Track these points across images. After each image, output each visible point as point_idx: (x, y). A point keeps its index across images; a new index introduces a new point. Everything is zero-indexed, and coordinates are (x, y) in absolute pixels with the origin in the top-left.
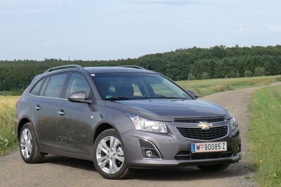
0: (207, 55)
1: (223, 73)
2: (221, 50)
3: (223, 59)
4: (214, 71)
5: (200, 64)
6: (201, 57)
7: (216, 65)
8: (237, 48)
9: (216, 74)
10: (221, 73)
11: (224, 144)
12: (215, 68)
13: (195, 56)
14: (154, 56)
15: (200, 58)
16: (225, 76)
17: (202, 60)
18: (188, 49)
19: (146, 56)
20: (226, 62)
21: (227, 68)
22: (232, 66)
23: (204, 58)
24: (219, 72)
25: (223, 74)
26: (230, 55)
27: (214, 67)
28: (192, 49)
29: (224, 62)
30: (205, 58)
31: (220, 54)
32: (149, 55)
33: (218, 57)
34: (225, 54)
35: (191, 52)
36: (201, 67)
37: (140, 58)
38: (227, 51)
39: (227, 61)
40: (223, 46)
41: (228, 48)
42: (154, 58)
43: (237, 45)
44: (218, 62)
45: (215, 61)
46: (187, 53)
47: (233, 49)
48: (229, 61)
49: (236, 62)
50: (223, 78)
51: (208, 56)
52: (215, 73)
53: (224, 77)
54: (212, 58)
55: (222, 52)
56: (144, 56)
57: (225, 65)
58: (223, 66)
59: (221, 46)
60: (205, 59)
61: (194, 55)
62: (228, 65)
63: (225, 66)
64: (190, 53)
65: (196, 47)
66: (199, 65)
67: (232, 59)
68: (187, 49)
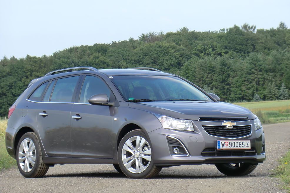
0: (212, 46)
1: (249, 89)
2: (245, 37)
3: (248, 56)
4: (229, 84)
5: (195, 68)
6: (197, 52)
7: (234, 71)
8: (283, 31)
9: (232, 93)
10: (244, 88)
11: (248, 142)
12: (230, 78)
13: (183, 50)
14: (88, 51)
15: (196, 54)
16: (253, 95)
17: (201, 61)
18: (169, 35)
19: (71, 50)
20: (254, 63)
21: (260, 76)
22: (271, 74)
23: (205, 54)
24: (240, 86)
25: (250, 92)
26: (265, 49)
27: (229, 76)
28: (178, 34)
29: (250, 63)
30: (208, 54)
31: (242, 45)
32: (77, 48)
33: (237, 52)
34: (253, 45)
35: (174, 41)
36: (198, 76)
37: (55, 54)
38: (258, 39)
39: (259, 61)
40: (251, 26)
41: (261, 32)
42: (89, 55)
43: (282, 25)
44: (238, 64)
45: (230, 61)
46: (164, 44)
47: (272, 32)
48: (262, 62)
49: (279, 64)
50: (249, 100)
51: (213, 50)
52: (232, 89)
53: (251, 97)
54: (223, 54)
55: (248, 40)
56: (66, 51)
57: (253, 70)
58: (250, 74)
59: (245, 27)
60: (206, 57)
61: (182, 46)
62: (261, 71)
63: (254, 73)
64: (173, 44)
65: (187, 30)
66: (194, 72)
67: (270, 58)
68: (165, 33)
